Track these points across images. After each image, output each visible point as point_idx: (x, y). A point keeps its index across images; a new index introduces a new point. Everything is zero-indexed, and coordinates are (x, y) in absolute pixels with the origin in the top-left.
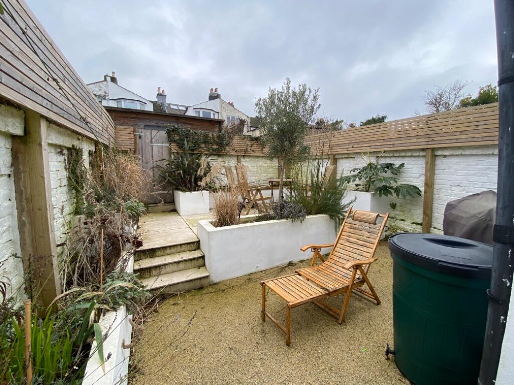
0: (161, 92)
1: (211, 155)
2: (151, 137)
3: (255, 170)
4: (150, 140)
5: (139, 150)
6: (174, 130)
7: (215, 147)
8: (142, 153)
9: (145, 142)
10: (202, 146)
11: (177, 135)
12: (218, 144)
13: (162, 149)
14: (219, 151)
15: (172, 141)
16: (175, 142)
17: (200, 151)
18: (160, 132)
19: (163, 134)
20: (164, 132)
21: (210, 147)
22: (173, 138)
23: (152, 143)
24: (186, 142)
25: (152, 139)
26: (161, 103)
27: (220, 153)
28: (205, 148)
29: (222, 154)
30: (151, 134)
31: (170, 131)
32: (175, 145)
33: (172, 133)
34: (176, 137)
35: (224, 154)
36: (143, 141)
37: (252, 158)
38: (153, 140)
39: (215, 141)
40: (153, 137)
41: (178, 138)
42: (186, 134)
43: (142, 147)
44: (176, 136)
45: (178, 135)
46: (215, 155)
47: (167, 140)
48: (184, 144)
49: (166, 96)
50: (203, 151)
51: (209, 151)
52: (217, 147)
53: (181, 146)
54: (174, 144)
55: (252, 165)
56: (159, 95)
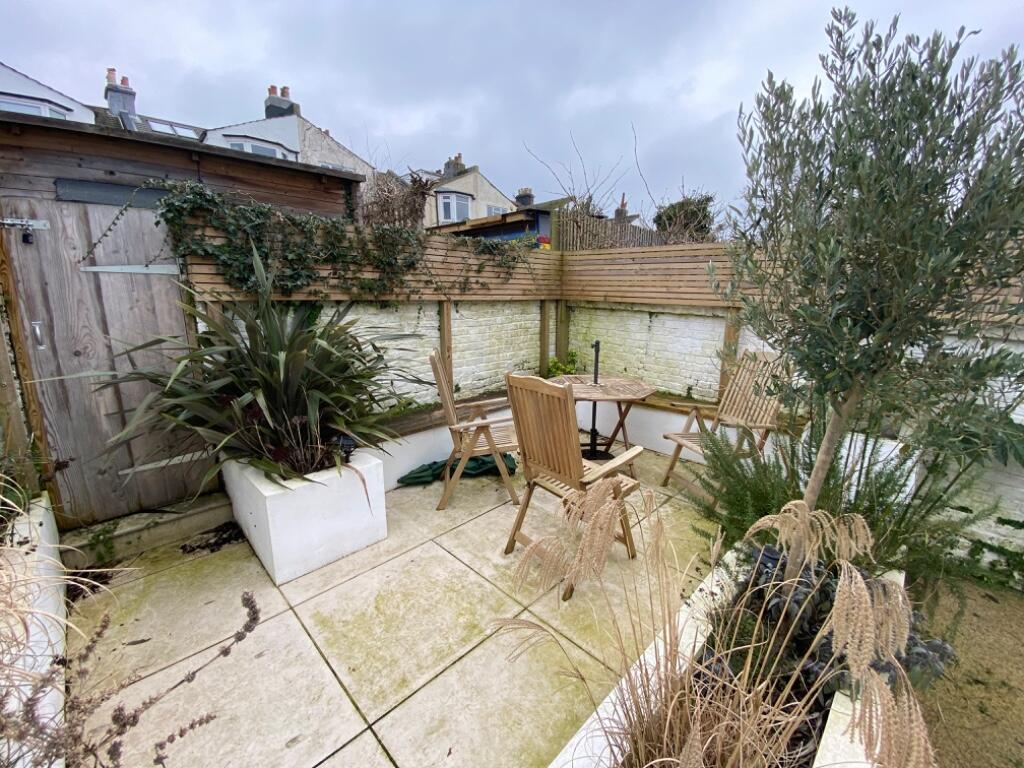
0: (118, 82)
1: (354, 302)
2: (89, 236)
3: (487, 343)
4: (80, 253)
5: (29, 299)
6: (201, 209)
7: (369, 275)
8: (48, 310)
9: (57, 258)
10: (324, 274)
11: (216, 229)
12: (378, 265)
13: (150, 287)
14: (384, 289)
15: (193, 253)
16: (208, 257)
17: (316, 293)
18: (132, 213)
19: (146, 223)
20: (150, 217)
21: (350, 275)
22: (200, 241)
23: (93, 263)
24: (257, 260)
25: (92, 247)
26: (121, 114)
27: (387, 298)
28: (335, 282)
29: (393, 297)
30: (85, 219)
31: (180, 211)
32: (212, 269)
33: (193, 222)
34: (215, 241)
35: (401, 298)
36: (47, 253)
37: (477, 307)
38: (99, 251)
39: (366, 254)
40: (96, 234)
41: (218, 242)
42: (256, 227)
43: (44, 285)
44: (209, 232)
45: (222, 228)
46: (370, 303)
47: (167, 251)
48: (251, 269)
49: (132, 94)
50: (325, 290)
51: (347, 291)
52: (376, 276)
53: (237, 275)
54: (205, 269)
55: (477, 329)
56: (111, 90)
